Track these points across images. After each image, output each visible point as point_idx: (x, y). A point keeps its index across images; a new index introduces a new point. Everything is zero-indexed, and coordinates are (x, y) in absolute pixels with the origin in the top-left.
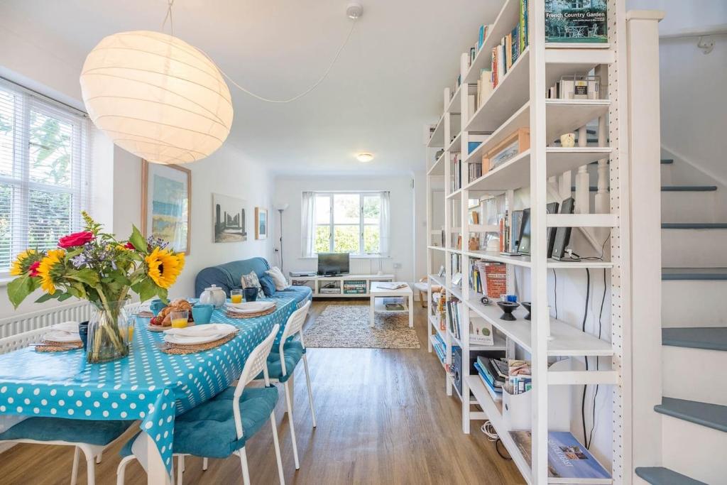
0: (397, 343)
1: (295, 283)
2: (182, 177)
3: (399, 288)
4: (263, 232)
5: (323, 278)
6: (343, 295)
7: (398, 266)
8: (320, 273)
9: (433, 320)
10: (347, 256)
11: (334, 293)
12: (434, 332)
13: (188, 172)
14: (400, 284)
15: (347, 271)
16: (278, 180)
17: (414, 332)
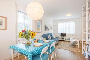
0: (75, 51)
1: (57, 37)
2: (40, 22)
3: (76, 40)
4: (52, 29)
5: (61, 37)
6: (65, 40)
7: (77, 36)
8: (61, 36)
9: (84, 48)
10: (66, 33)
11: (63, 40)
12: (84, 50)
13: (41, 21)
14: (77, 39)
15: (66, 36)
16: (54, 21)
17: (79, 49)
